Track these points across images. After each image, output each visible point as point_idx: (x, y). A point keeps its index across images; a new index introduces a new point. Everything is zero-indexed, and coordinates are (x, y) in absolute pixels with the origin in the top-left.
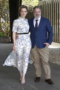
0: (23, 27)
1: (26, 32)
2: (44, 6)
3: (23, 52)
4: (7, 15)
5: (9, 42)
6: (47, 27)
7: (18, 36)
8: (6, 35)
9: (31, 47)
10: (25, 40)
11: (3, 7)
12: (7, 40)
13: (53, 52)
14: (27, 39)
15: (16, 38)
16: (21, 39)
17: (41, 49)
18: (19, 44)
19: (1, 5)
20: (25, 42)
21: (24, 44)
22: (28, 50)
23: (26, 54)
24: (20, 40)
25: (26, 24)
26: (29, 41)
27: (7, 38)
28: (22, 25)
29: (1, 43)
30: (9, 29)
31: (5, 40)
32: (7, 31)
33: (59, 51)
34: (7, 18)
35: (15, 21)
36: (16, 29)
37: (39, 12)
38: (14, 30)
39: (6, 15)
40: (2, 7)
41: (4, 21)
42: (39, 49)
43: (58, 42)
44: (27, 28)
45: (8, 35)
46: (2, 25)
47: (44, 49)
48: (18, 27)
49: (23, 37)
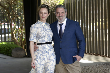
0: (44, 34)
1: (49, 42)
2: (72, 4)
3: (45, 70)
4: (21, 18)
5: (24, 56)
6: (75, 34)
7: (37, 48)
8: (20, 46)
9: (55, 62)
10: (48, 52)
11: (15, 7)
12: (22, 53)
13: (86, 68)
14: (51, 51)
15: (34, 50)
16: (42, 51)
17: (70, 65)
18: (39, 58)
19: (13, 5)
20: (48, 56)
21: (46, 58)
22: (52, 67)
23: (48, 72)
24: (41, 53)
25: (48, 30)
26: (53, 54)
27: (22, 50)
28: (43, 32)
29: (14, 57)
30: (24, 38)
31: (19, 53)
32: (21, 41)
33: (95, 67)
34: (21, 22)
35: (33, 26)
36: (35, 38)
37: (62, 13)
38: (33, 39)
39: (19, 18)
40: (13, 7)
41: (17, 27)
42: (66, 65)
43: (93, 53)
44: (50, 36)
45: (22, 46)
46: (14, 32)
47: (73, 64)
48: (38, 34)
49: (44, 48)
